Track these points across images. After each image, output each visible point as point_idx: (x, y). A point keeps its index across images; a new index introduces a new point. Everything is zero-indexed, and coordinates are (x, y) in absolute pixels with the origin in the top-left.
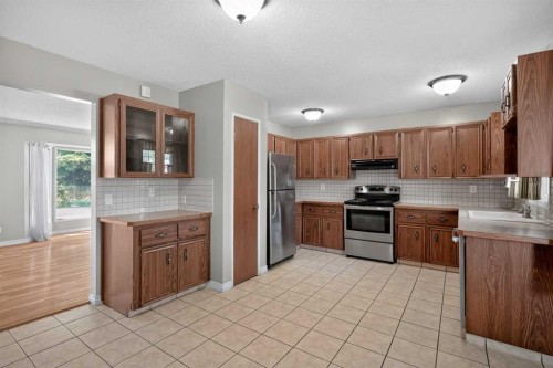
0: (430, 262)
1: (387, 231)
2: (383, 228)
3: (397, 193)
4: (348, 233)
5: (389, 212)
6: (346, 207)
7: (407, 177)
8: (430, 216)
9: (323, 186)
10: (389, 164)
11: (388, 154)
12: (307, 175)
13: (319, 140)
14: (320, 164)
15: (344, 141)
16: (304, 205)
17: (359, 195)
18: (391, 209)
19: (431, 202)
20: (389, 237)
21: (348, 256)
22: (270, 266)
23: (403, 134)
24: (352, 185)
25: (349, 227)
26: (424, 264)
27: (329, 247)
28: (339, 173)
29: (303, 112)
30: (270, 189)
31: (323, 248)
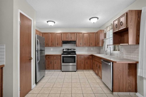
1: (75, 62)
2: (73, 62)
3: (75, 51)
4: (63, 64)
5: (75, 56)
6: (62, 55)
8: (85, 57)
9: (52, 49)
11: (73, 39)
12: (47, 45)
13: (51, 33)
14: (52, 42)
16: (46, 56)
17: (64, 52)
18: (75, 55)
20: (75, 64)
21: (63, 72)
24: (61, 49)
25: (63, 62)
26: (84, 70)
27: (56, 69)
28: (58, 45)
29: (47, 22)
30: (37, 50)
31: (53, 70)
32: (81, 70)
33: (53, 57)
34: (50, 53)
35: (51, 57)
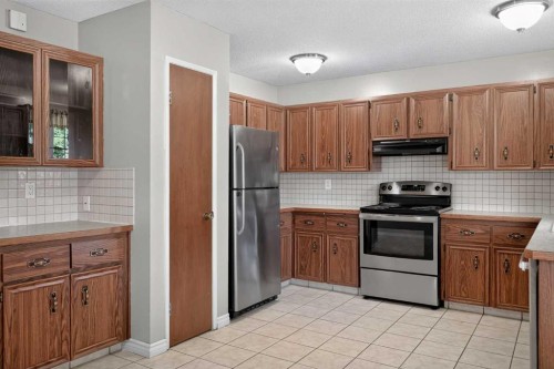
0: (496, 306)
1: (428, 256)
2: (422, 252)
3: (447, 193)
4: (367, 259)
5: (431, 225)
6: (362, 216)
7: (462, 168)
8: (497, 230)
10: (434, 146)
11: (431, 130)
12: (302, 164)
13: (319, 106)
14: (322, 148)
15: (361, 108)
16: (296, 213)
17: (385, 198)
18: (433, 220)
19: (500, 209)
20: (431, 266)
21: (366, 297)
22: (233, 315)
23: (455, 97)
24: (374, 180)
25: (368, 250)
26: (488, 310)
27: (336, 283)
28: (354, 161)
29: (293, 59)
30: (235, 187)
31: (325, 285)
32: (467, 307)
33: (322, 220)
34: (320, 202)
35: (313, 218)
